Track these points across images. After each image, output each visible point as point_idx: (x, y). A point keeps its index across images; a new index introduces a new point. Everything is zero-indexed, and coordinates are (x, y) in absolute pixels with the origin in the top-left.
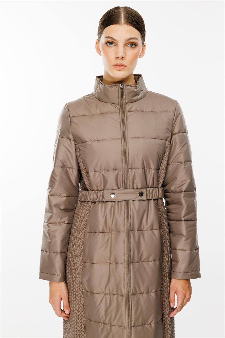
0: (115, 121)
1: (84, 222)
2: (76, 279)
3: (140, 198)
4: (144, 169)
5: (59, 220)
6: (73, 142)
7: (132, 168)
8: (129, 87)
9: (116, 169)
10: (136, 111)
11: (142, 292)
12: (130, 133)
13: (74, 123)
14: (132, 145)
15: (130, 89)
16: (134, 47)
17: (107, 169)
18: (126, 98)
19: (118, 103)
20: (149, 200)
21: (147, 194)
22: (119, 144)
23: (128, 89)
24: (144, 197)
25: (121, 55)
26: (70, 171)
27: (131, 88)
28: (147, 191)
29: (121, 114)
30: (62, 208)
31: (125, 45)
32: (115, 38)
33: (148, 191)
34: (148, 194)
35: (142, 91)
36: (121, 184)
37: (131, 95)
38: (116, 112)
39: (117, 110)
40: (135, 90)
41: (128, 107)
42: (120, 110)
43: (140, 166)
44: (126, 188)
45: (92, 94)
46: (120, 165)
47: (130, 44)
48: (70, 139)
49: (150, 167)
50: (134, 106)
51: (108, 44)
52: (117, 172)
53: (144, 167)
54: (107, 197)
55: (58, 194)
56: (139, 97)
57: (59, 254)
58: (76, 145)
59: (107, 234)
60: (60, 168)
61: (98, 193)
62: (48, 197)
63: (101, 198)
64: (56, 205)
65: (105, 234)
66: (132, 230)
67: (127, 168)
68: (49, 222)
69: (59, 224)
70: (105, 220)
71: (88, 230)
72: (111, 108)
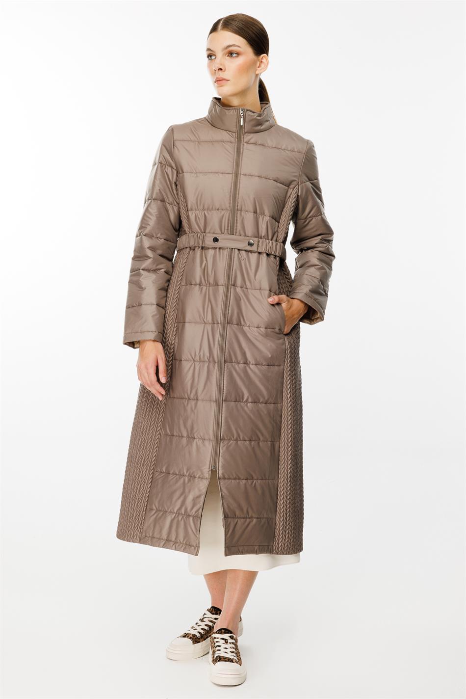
0: (228, 151)
1: (180, 273)
3: (248, 248)
4: (255, 214)
6: (175, 172)
7: (241, 210)
8: (250, 113)
9: (221, 209)
10: (255, 144)
11: (239, 361)
12: (245, 168)
13: (177, 147)
14: (244, 182)
15: (252, 116)
16: (236, 57)
17: (211, 207)
18: (246, 126)
19: (234, 131)
20: (260, 253)
21: (258, 245)
22: (230, 178)
23: (249, 115)
24: (254, 248)
26: (169, 207)
27: (253, 114)
28: (259, 242)
29: (236, 145)
30: (160, 252)
31: (226, 55)
34: (260, 245)
35: (267, 121)
36: (226, 228)
37: (253, 123)
38: (231, 142)
39: (233, 140)
41: (247, 137)
42: (236, 140)
43: (251, 209)
44: (232, 234)
45: (205, 118)
46: (227, 204)
48: (172, 167)
49: (264, 214)
50: (253, 137)
51: (210, 58)
52: (222, 214)
53: (255, 212)
54: (209, 242)
55: (154, 235)
56: (262, 128)
57: (155, 306)
58: (177, 176)
59: (204, 288)
60: (159, 202)
61: (199, 236)
62: (141, 239)
63: (201, 242)
64: (152, 248)
65: (202, 288)
66: (234, 285)
67: (235, 209)
68: (141, 268)
69: (155, 271)
70: (204, 271)
71: (184, 283)
72: (225, 136)
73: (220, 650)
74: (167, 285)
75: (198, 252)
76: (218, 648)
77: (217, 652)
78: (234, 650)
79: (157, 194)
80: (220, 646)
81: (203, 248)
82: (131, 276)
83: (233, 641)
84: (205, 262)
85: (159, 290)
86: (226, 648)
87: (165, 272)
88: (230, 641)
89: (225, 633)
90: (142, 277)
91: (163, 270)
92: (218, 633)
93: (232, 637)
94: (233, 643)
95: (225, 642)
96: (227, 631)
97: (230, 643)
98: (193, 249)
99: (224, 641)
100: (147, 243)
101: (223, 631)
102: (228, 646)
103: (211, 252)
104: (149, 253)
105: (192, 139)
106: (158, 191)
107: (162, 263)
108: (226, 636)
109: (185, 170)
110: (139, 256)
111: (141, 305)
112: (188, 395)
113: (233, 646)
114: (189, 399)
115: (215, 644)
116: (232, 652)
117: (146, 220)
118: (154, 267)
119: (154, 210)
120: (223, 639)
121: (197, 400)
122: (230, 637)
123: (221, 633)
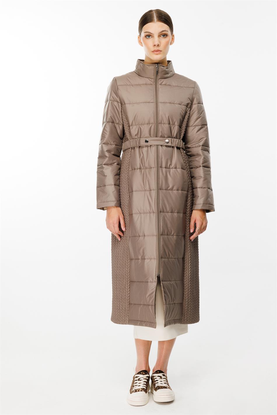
1: (127, 164)
2: (124, 206)
3: (166, 144)
4: (169, 125)
5: (111, 161)
6: (120, 104)
7: (161, 123)
8: (162, 67)
9: (150, 124)
10: (165, 85)
12: (161, 99)
13: (120, 90)
14: (160, 106)
15: (163, 69)
16: (166, 37)
17: (143, 123)
18: (160, 75)
19: (153, 78)
20: (173, 147)
21: (171, 142)
22: (153, 105)
23: (161, 68)
24: (170, 144)
25: (156, 43)
26: (117, 126)
27: (163, 68)
29: (154, 86)
30: (113, 153)
31: (159, 36)
32: (151, 32)
33: (172, 140)
34: (173, 142)
35: (171, 71)
36: (153, 135)
37: (163, 73)
38: (151, 84)
39: (152, 83)
40: (166, 70)
41: (160, 81)
42: (154, 83)
43: (167, 122)
44: (157, 137)
45: (134, 71)
46: (152, 121)
47: (163, 35)
48: (118, 102)
49: (174, 124)
50: (165, 81)
51: (147, 37)
52: (150, 126)
53: (169, 124)
54: (143, 143)
55: (109, 143)
56: (169, 75)
57: (114, 185)
58: (121, 106)
59: (143, 170)
60: (111, 123)
61: (136, 140)
62: (102, 145)
63: (138, 144)
64: (109, 151)
65: (141, 170)
66: (161, 167)
67: (158, 123)
68: (103, 164)
69: (111, 164)
70: (142, 160)
71: (130, 169)
72: (148, 81)
73: (158, 383)
74: (119, 171)
75: (137, 150)
76: (156, 382)
77: (156, 384)
78: (166, 382)
79: (109, 118)
80: (157, 381)
81: (140, 147)
82: (98, 168)
83: (165, 377)
84: (142, 155)
85: (115, 176)
86: (161, 381)
87: (117, 164)
88: (163, 377)
89: (159, 373)
90: (104, 169)
91: (116, 164)
92: (156, 373)
93: (164, 375)
94: (165, 378)
95: (161, 378)
96: (160, 372)
97: (163, 378)
98: (134, 148)
99: (159, 378)
100: (105, 148)
101: (158, 372)
102: (162, 380)
103: (145, 149)
104: (107, 154)
105: (128, 84)
106: (110, 117)
107: (114, 160)
108: (161, 375)
109: (126, 103)
110: (101, 156)
111: (105, 186)
112: (138, 234)
113: (165, 380)
114: (139, 236)
115: (154, 380)
116: (165, 383)
117: (104, 135)
118: (111, 162)
119: (108, 129)
120: (159, 376)
121: (145, 236)
122: (163, 375)
123: (157, 373)
